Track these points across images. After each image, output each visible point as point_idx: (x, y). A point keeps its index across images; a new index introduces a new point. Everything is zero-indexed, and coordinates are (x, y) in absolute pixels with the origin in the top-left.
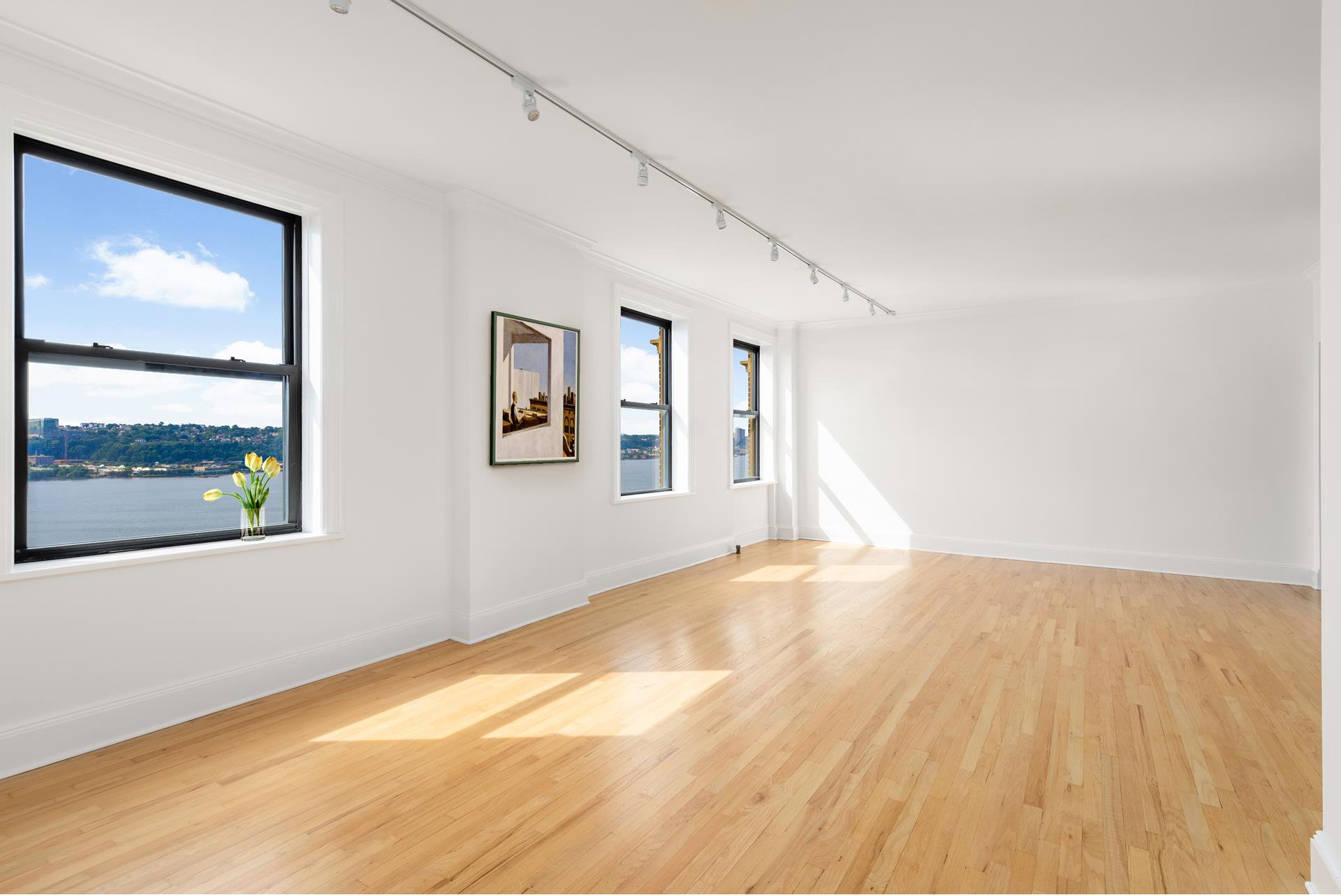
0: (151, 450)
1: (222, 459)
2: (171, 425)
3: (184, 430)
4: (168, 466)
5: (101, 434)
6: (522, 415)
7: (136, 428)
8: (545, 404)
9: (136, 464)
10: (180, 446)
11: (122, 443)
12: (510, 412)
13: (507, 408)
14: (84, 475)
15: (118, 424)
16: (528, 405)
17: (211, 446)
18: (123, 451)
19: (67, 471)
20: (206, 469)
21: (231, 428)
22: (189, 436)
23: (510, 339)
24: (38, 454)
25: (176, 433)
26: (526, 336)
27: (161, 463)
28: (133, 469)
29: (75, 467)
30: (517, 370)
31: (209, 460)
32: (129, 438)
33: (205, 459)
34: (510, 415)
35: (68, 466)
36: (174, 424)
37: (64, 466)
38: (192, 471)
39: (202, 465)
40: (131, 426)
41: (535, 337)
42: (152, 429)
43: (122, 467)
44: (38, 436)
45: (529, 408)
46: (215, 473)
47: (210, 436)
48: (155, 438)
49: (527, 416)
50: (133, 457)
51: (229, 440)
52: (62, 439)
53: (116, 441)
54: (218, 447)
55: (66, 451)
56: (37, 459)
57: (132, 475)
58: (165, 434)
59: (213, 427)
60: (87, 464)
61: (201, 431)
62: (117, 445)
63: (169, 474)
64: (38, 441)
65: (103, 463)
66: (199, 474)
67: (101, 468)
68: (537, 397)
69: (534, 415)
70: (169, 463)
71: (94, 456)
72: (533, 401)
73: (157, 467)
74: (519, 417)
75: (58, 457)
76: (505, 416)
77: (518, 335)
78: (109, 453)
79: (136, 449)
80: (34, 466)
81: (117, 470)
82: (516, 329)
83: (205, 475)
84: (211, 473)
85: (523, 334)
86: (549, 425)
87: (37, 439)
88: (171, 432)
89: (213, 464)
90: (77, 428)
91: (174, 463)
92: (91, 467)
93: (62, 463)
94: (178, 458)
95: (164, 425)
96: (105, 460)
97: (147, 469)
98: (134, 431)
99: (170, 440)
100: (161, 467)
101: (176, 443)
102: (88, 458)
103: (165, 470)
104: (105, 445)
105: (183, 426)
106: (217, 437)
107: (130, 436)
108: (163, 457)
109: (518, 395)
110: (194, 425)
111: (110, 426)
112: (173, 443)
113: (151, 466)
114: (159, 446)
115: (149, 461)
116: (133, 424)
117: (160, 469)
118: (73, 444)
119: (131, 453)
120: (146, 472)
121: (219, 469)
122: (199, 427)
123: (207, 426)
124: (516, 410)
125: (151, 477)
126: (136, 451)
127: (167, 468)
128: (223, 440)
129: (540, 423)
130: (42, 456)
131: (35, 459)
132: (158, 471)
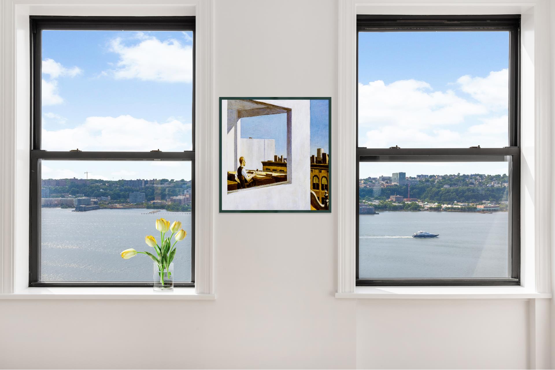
0: (452, 193)
1: (495, 200)
2: (464, 175)
3: (471, 179)
4: (462, 204)
5: (426, 182)
6: (252, 176)
7: (444, 177)
8: (285, 165)
9: (444, 202)
10: (469, 190)
11: (436, 188)
12: (236, 174)
13: (233, 170)
14: (417, 209)
15: (435, 175)
16: (261, 167)
17: (488, 190)
18: (437, 193)
19: (409, 206)
20: (484, 207)
21: (502, 176)
22: (474, 183)
23: (235, 115)
24: (396, 195)
25: (467, 180)
26: (256, 110)
27: (458, 202)
28: (442, 205)
29: (413, 203)
30: (245, 139)
31: (487, 201)
32: (441, 185)
33: (484, 199)
34: (236, 176)
35: (409, 203)
36: (466, 174)
37: (408, 202)
38: (475, 208)
39: (482, 204)
40: (442, 176)
41: (268, 110)
42: (453, 178)
43: (436, 204)
44: (396, 183)
45: (262, 170)
46: (490, 210)
47: (488, 183)
48: (455, 184)
49: (258, 176)
50: (442, 198)
51: (500, 185)
52: (407, 185)
53: (433, 186)
54: (493, 191)
55: (409, 193)
56: (396, 197)
57: (441, 210)
58: (461, 182)
59: (490, 176)
60: (419, 202)
61: (482, 179)
62: (434, 189)
63: (462, 210)
64: (397, 187)
65: (427, 201)
66: (479, 211)
67: (425, 204)
68: (273, 160)
69: (267, 175)
70: (463, 202)
71: (423, 196)
72: (264, 164)
73: (455, 205)
74: (248, 177)
75: (405, 197)
76: (231, 177)
77: (246, 110)
78: (430, 195)
79: (444, 192)
80: (394, 202)
81: (433, 206)
82: (244, 106)
83: (483, 211)
84: (487, 210)
85: (253, 109)
86: (290, 183)
87: (396, 185)
88: (464, 180)
89: (489, 203)
90: (415, 178)
91: (465, 203)
92: (421, 204)
93: (407, 201)
94: (467, 199)
95: (460, 175)
96: (427, 199)
97: (450, 206)
98: (443, 180)
99: (463, 186)
100: (458, 205)
101: (466, 188)
102: (419, 198)
103: (460, 207)
104: (428, 189)
105: (472, 175)
106: (492, 183)
107: (441, 183)
108: (459, 198)
109: (245, 159)
110: (478, 175)
111: (431, 177)
112: (465, 188)
113: (452, 204)
114: (457, 190)
115: (450, 201)
116: (443, 175)
117: (457, 206)
118: (412, 189)
119: (442, 194)
120: (449, 208)
121: (493, 207)
122: (481, 176)
123: (486, 175)
124: (244, 172)
125: (452, 211)
126: (444, 194)
127: (461, 205)
128: (496, 186)
129: (276, 182)
130: (398, 196)
131: (395, 198)
132: (456, 208)
